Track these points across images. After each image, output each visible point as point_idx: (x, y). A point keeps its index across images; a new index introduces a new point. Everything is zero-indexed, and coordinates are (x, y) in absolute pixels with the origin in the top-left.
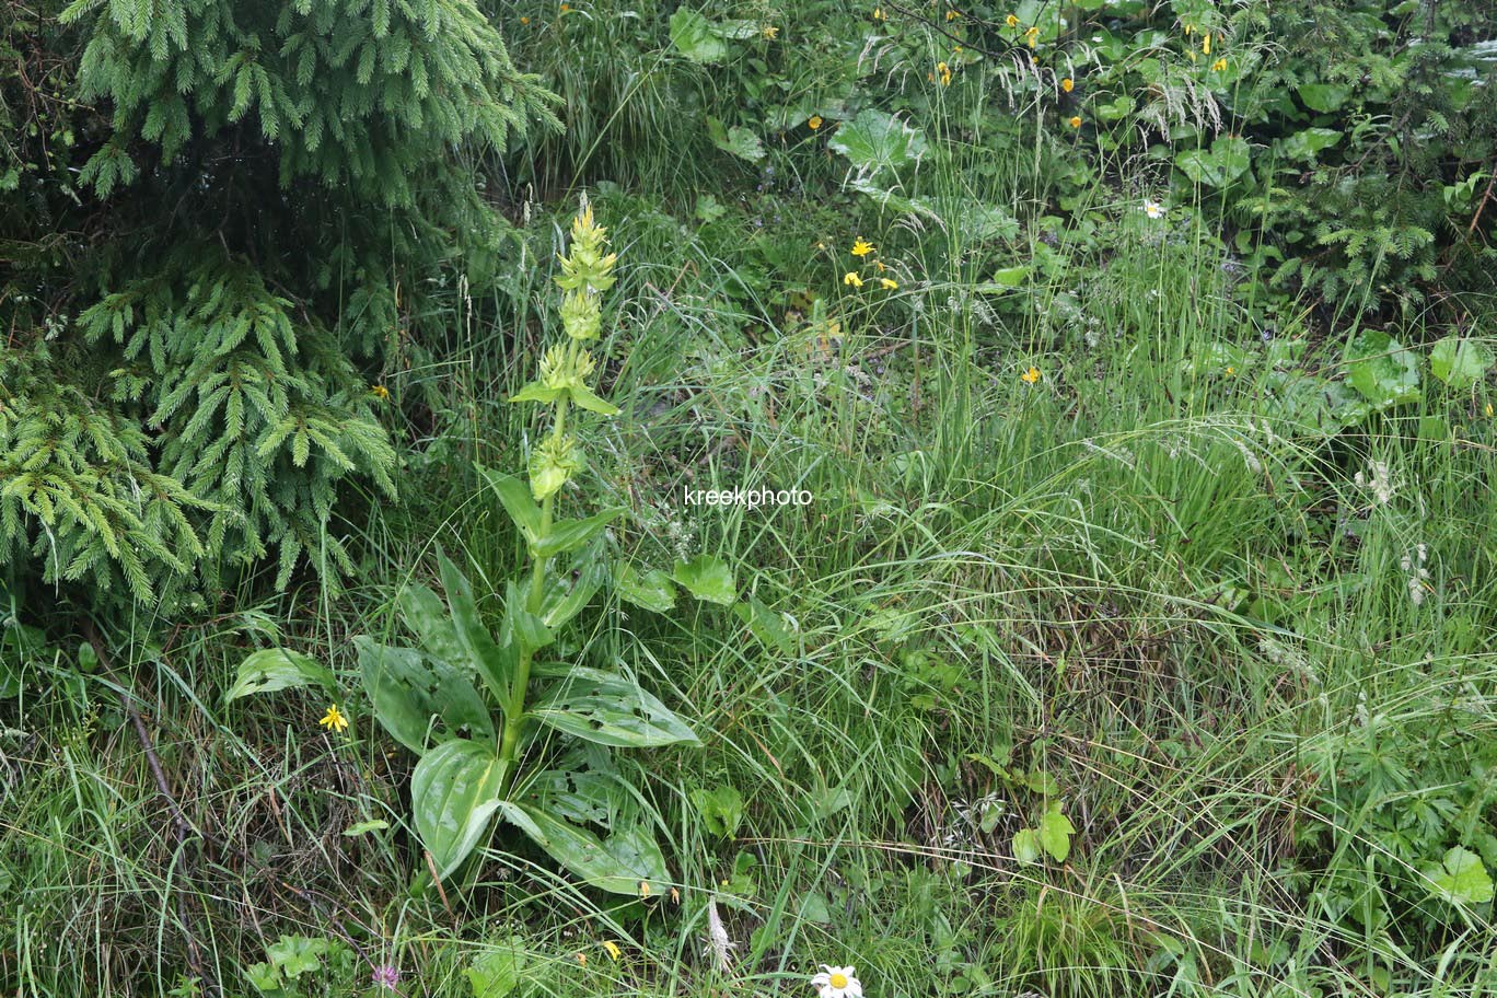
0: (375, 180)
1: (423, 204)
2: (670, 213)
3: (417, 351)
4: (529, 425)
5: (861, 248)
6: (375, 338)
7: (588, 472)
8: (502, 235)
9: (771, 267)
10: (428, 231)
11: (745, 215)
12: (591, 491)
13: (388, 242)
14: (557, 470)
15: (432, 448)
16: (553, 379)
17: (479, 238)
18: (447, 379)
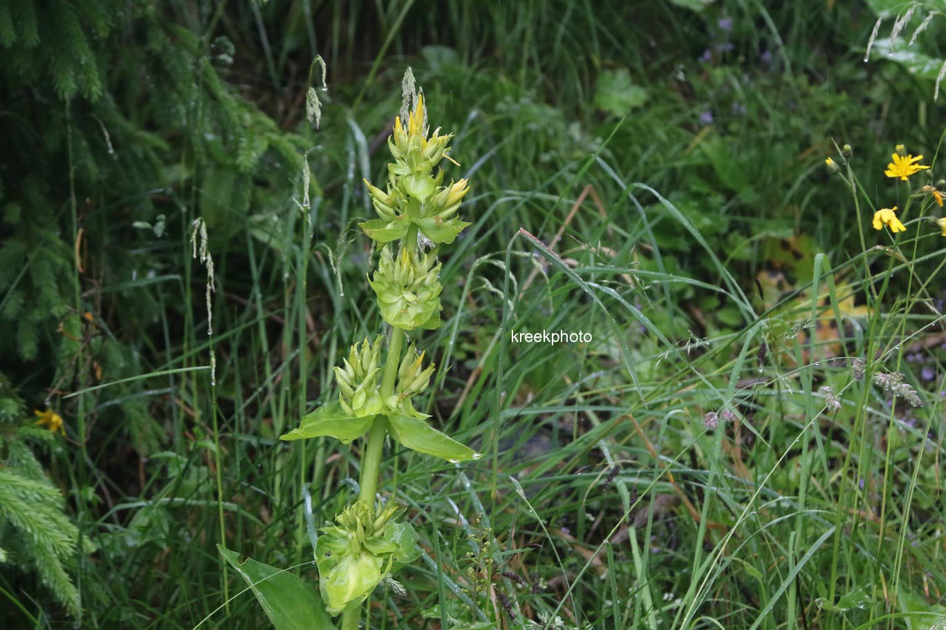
0: (37, 51)
1: (119, 89)
2: (551, 101)
3: (115, 351)
4: (310, 477)
5: (902, 166)
6: (40, 325)
7: (422, 562)
8: (262, 146)
9: (730, 194)
10: (130, 138)
11: (682, 103)
12: (423, 594)
13: (61, 160)
14: (366, 560)
15: (141, 520)
16: (359, 401)
17: (219, 150)
18: (164, 397)
